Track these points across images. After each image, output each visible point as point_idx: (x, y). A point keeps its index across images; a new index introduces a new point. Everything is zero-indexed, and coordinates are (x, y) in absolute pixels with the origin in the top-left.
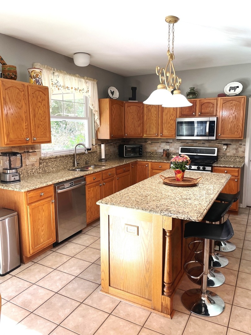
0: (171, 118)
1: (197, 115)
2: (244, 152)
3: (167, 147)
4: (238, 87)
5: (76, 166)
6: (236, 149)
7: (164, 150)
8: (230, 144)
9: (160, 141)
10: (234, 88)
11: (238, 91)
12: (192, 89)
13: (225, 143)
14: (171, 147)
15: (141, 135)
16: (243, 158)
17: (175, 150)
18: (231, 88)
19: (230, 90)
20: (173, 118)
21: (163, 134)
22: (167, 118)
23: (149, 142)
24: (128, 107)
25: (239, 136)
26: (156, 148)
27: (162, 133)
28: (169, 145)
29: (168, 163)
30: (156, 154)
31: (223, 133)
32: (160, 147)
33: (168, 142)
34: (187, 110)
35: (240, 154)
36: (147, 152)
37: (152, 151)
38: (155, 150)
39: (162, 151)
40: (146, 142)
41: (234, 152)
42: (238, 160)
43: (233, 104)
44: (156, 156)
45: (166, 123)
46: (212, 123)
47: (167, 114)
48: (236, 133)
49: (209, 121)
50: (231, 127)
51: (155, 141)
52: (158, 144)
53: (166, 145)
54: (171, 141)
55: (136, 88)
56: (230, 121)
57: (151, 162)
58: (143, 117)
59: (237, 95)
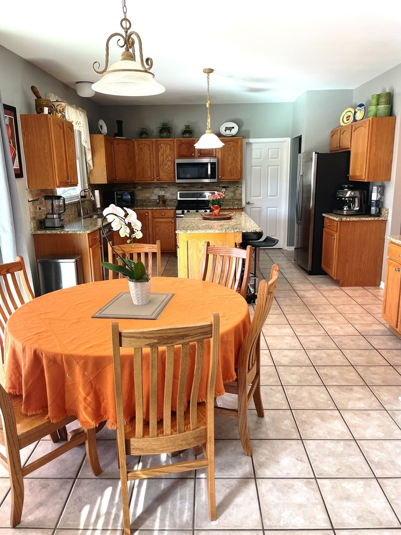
0: (168, 159)
1: (196, 155)
2: (241, 194)
3: (162, 193)
4: (233, 128)
5: (82, 215)
6: (234, 192)
7: (159, 196)
8: (228, 187)
9: (153, 186)
10: (230, 129)
11: (234, 131)
12: (188, 127)
13: (223, 186)
14: (166, 193)
15: (133, 180)
16: (241, 200)
17: (171, 196)
18: (227, 129)
19: (225, 131)
20: (170, 159)
21: (160, 177)
22: (163, 159)
23: (139, 188)
24: (117, 144)
25: (238, 178)
26: (148, 195)
27: (158, 175)
28: (164, 190)
29: (171, 209)
30: (150, 202)
31: (223, 175)
32: (153, 193)
33: (163, 187)
34: (186, 150)
35: (238, 196)
36: (137, 200)
37: (144, 198)
38: (148, 197)
39: (156, 197)
40: (136, 188)
41: (232, 194)
42: (236, 202)
43: (231, 145)
44: (149, 204)
45: (163, 165)
46: (213, 164)
47: (163, 154)
48: (235, 175)
49: (211, 163)
50: (230, 168)
51: (147, 186)
52: (151, 190)
53: (160, 190)
54: (166, 186)
55: (122, 121)
56: (229, 163)
57: (152, 209)
58: (134, 157)
59: (233, 136)
